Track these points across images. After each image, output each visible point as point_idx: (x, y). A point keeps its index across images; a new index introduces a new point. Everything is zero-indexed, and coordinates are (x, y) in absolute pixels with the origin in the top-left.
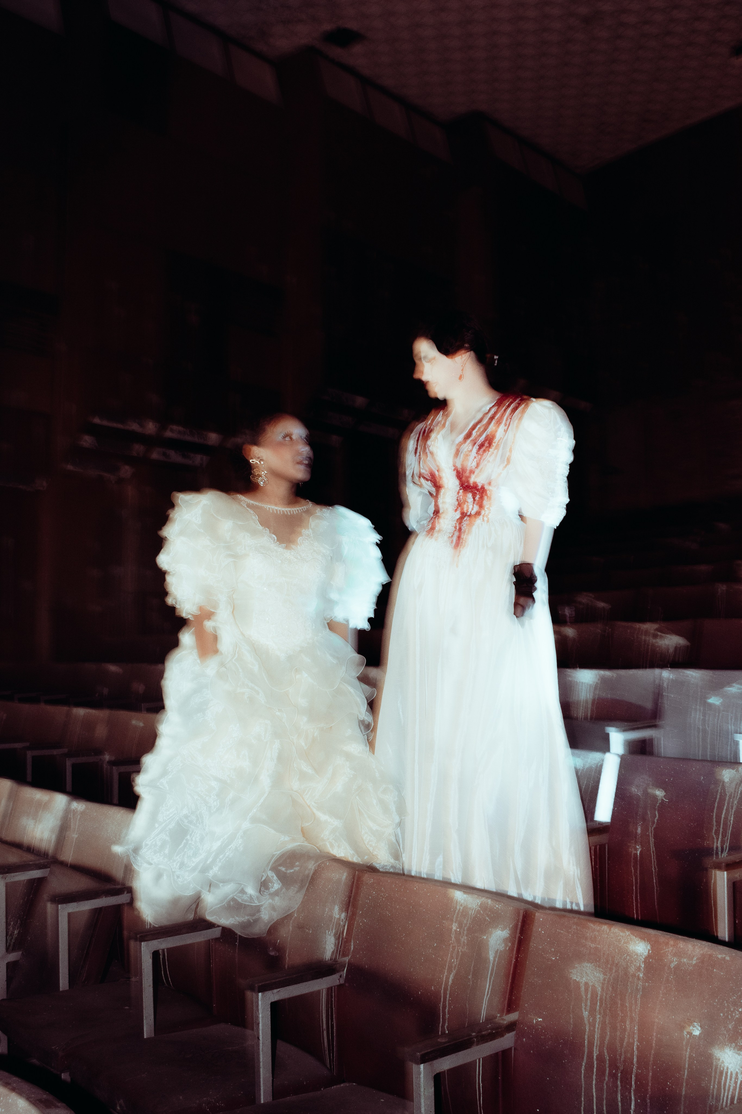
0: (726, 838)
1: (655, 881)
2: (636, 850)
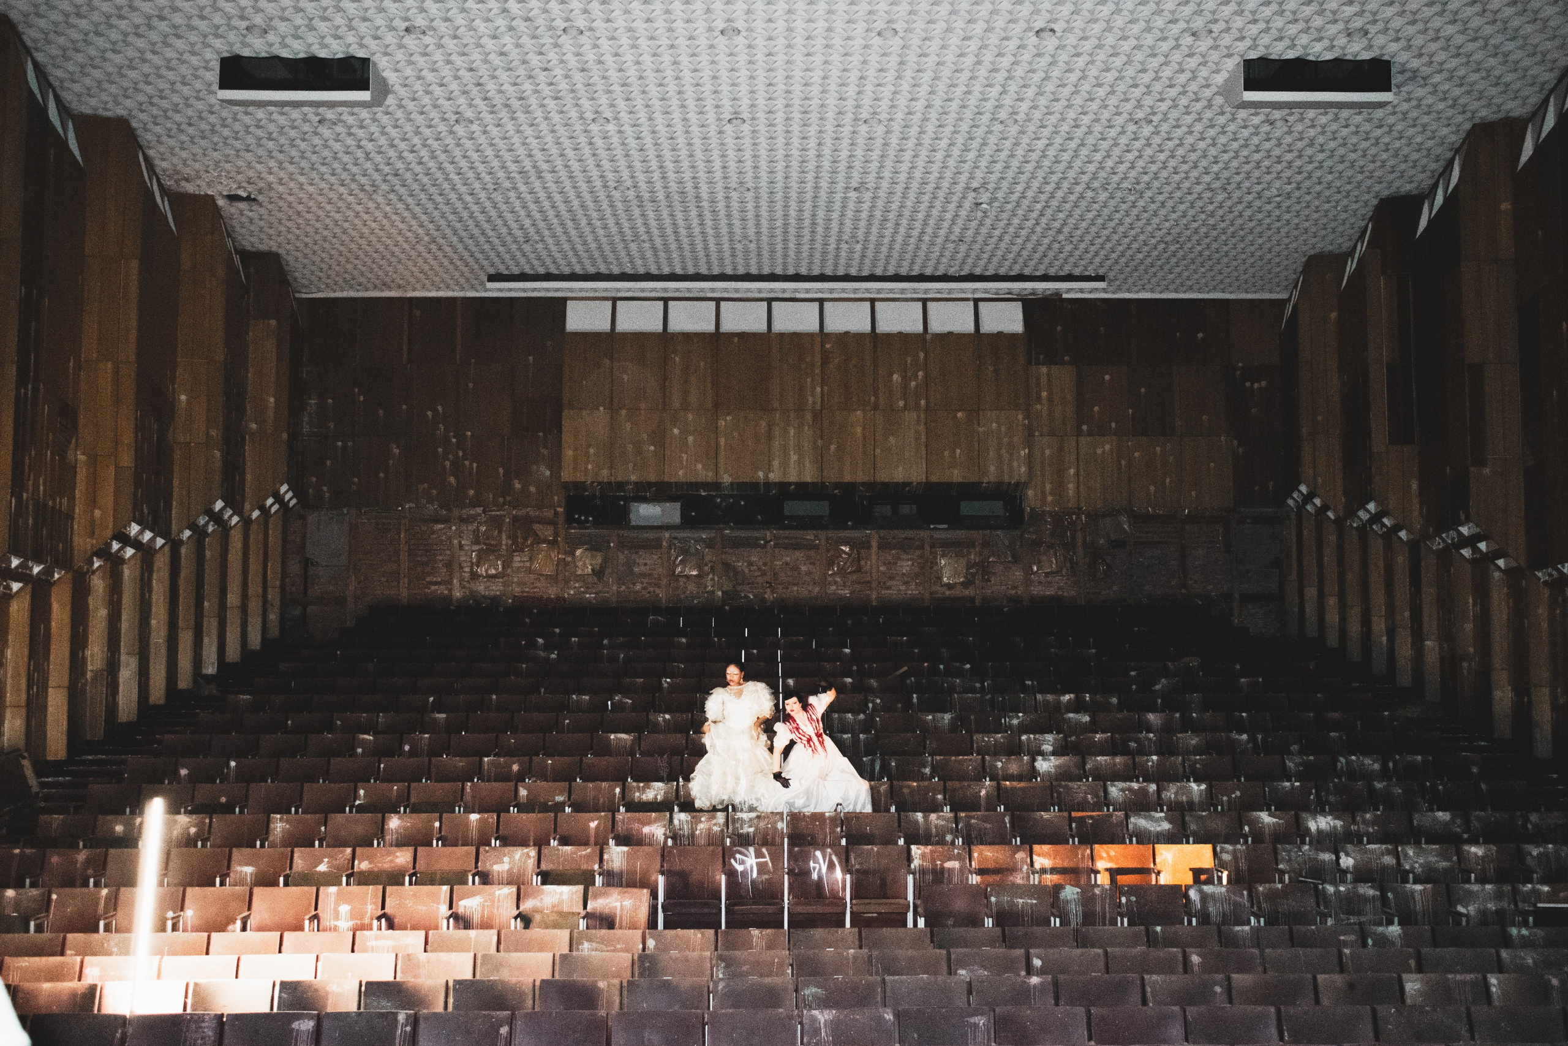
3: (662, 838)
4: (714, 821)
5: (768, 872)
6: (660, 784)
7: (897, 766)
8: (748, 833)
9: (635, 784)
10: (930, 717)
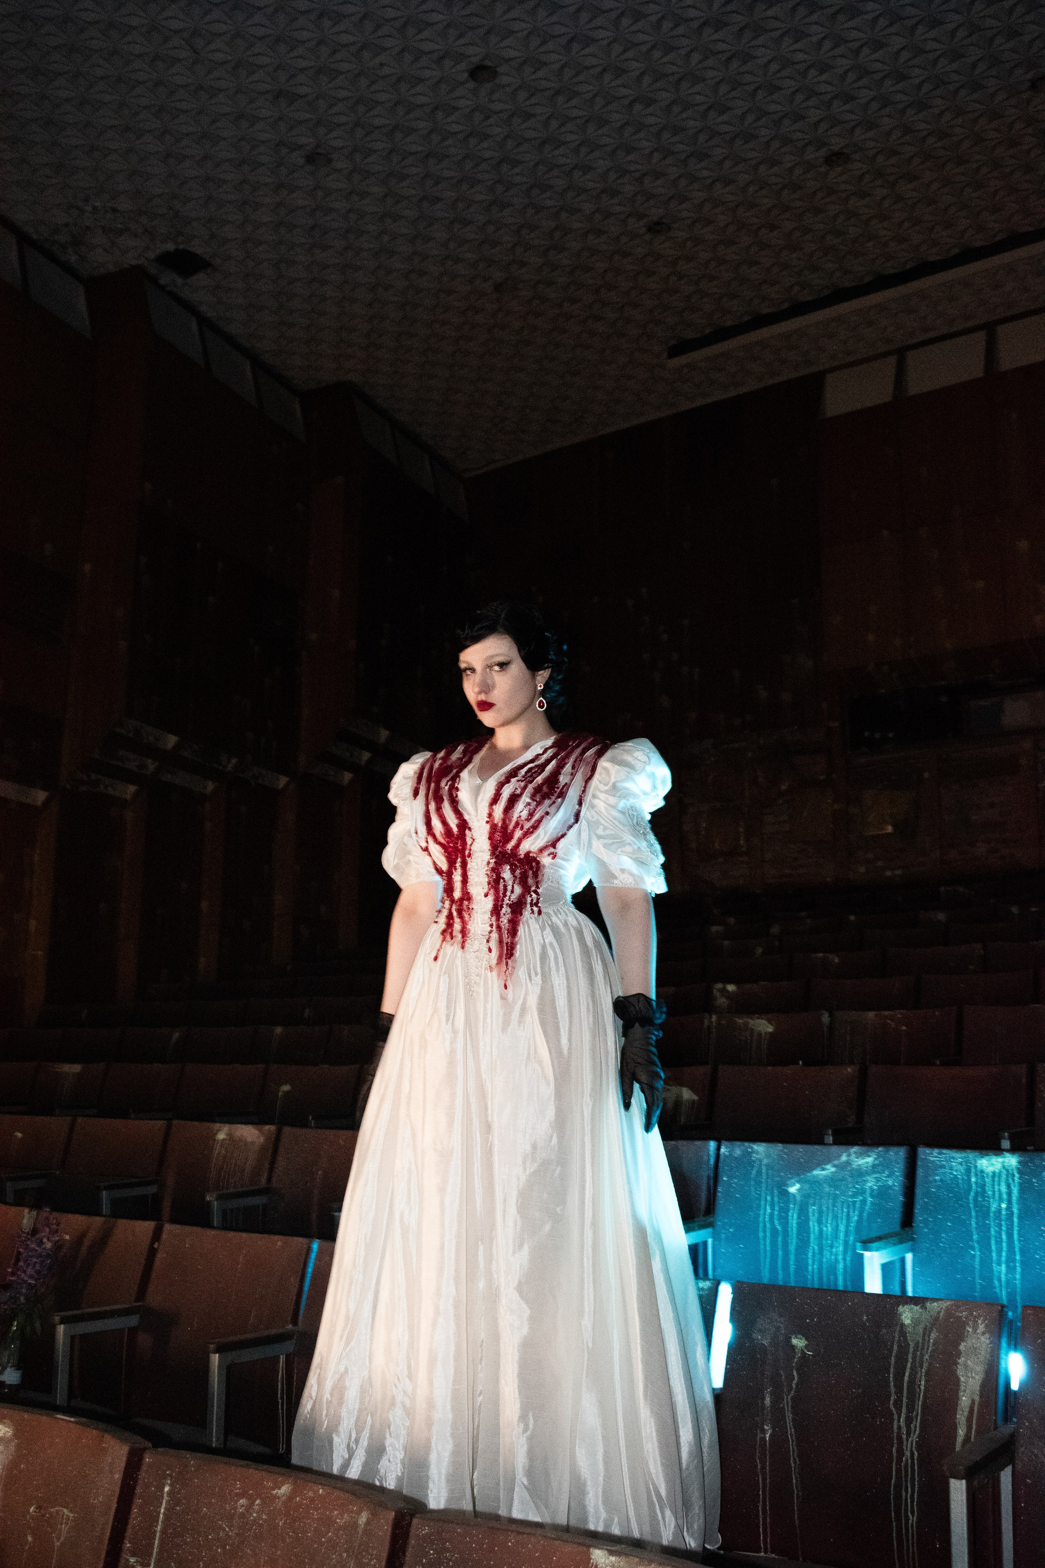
0: (914, 1414)
1: (794, 1481)
2: (764, 1431)
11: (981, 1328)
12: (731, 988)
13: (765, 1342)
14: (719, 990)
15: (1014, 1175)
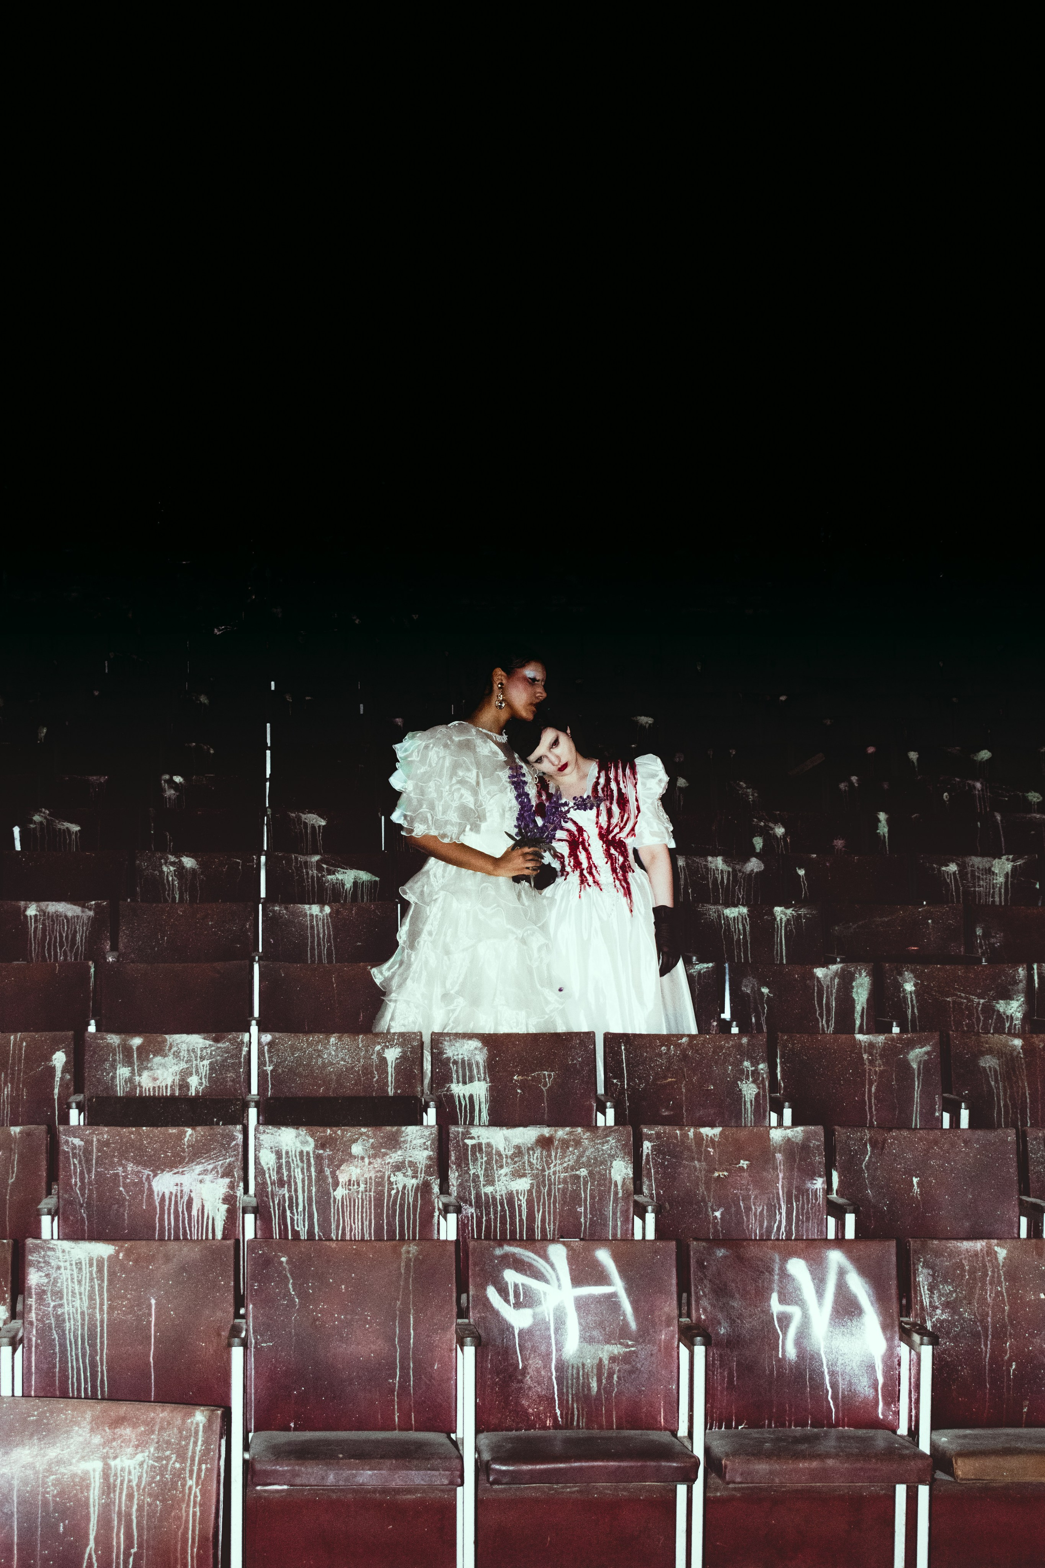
0: (830, 1017)
3: (218, 1214)
4: (395, 1157)
5: (623, 1333)
6: (196, 1041)
7: (919, 992)
8: (511, 1198)
9: (114, 1039)
10: (953, 868)
11: (864, 974)
12: (178, 779)
13: (748, 992)
14: (166, 781)
15: (746, 919)
